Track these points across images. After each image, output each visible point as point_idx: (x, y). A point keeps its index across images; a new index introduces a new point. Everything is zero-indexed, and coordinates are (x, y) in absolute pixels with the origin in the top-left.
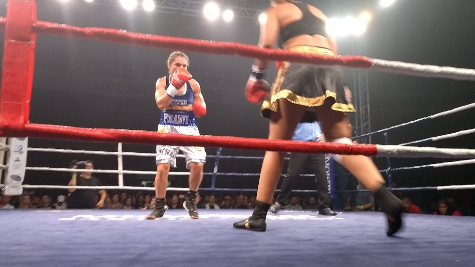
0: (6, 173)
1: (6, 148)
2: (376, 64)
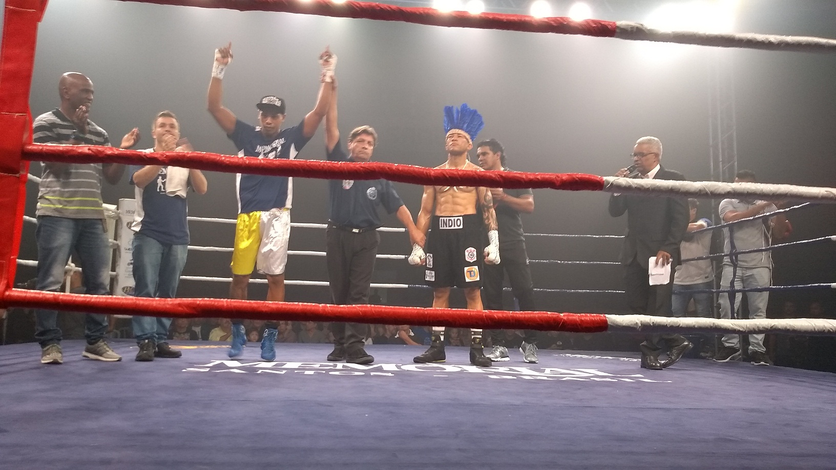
0: (115, 283)
1: (114, 244)
2: (612, 184)
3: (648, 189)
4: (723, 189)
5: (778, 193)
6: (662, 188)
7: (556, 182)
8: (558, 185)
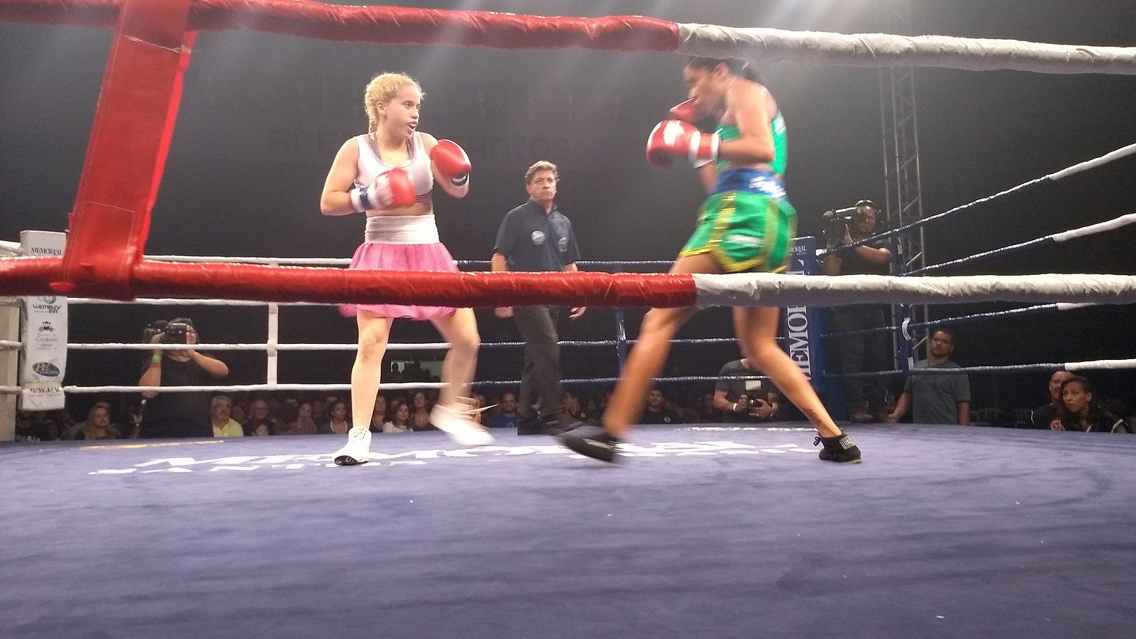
0: (21, 358)
2: (694, 34)
3: (762, 43)
4: (897, 46)
5: (995, 52)
6: (787, 42)
7: (588, 31)
8: (591, 37)
